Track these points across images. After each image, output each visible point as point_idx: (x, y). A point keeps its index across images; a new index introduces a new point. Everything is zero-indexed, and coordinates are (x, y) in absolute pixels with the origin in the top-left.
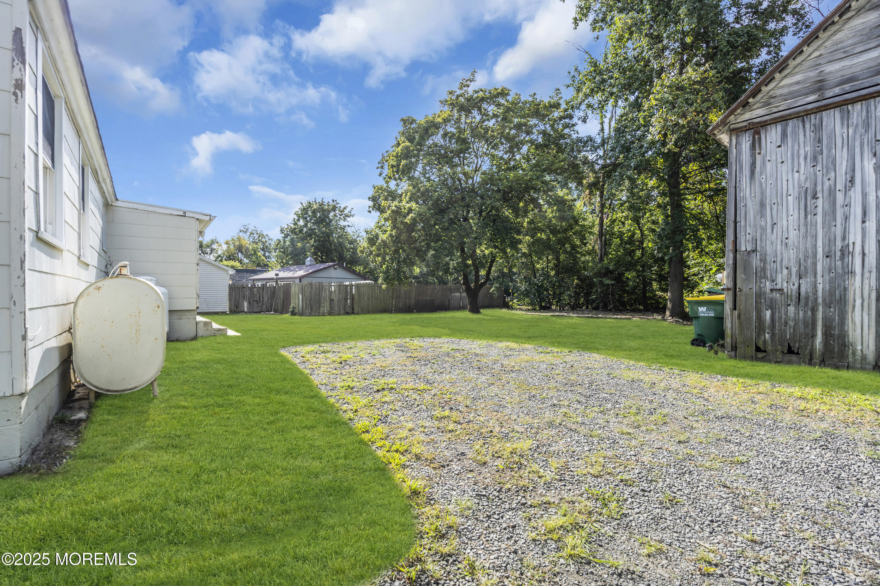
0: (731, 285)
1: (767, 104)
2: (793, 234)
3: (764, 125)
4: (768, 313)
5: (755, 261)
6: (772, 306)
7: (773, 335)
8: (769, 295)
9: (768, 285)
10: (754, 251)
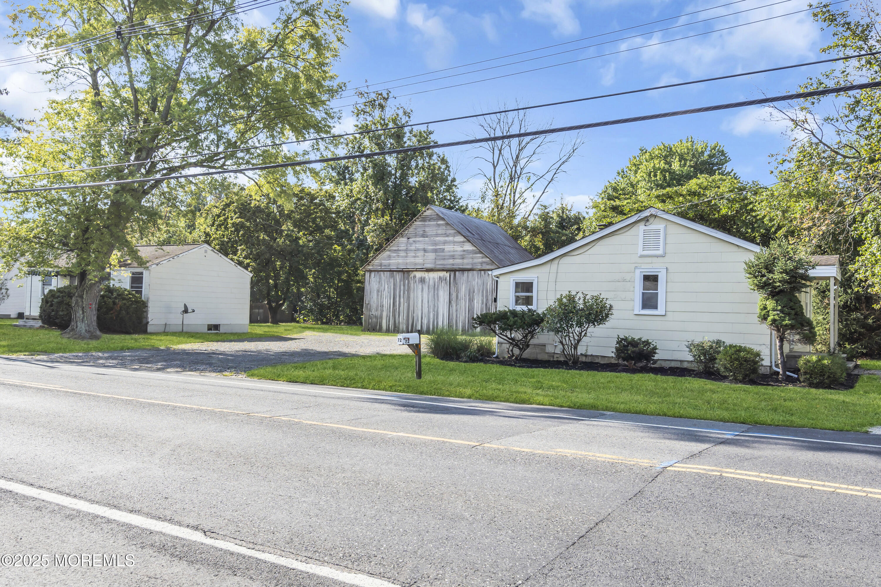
0: (365, 313)
1: (372, 265)
2: (375, 300)
3: (372, 271)
4: (371, 320)
5: (369, 306)
6: (371, 318)
7: (371, 326)
8: (372, 315)
9: (371, 313)
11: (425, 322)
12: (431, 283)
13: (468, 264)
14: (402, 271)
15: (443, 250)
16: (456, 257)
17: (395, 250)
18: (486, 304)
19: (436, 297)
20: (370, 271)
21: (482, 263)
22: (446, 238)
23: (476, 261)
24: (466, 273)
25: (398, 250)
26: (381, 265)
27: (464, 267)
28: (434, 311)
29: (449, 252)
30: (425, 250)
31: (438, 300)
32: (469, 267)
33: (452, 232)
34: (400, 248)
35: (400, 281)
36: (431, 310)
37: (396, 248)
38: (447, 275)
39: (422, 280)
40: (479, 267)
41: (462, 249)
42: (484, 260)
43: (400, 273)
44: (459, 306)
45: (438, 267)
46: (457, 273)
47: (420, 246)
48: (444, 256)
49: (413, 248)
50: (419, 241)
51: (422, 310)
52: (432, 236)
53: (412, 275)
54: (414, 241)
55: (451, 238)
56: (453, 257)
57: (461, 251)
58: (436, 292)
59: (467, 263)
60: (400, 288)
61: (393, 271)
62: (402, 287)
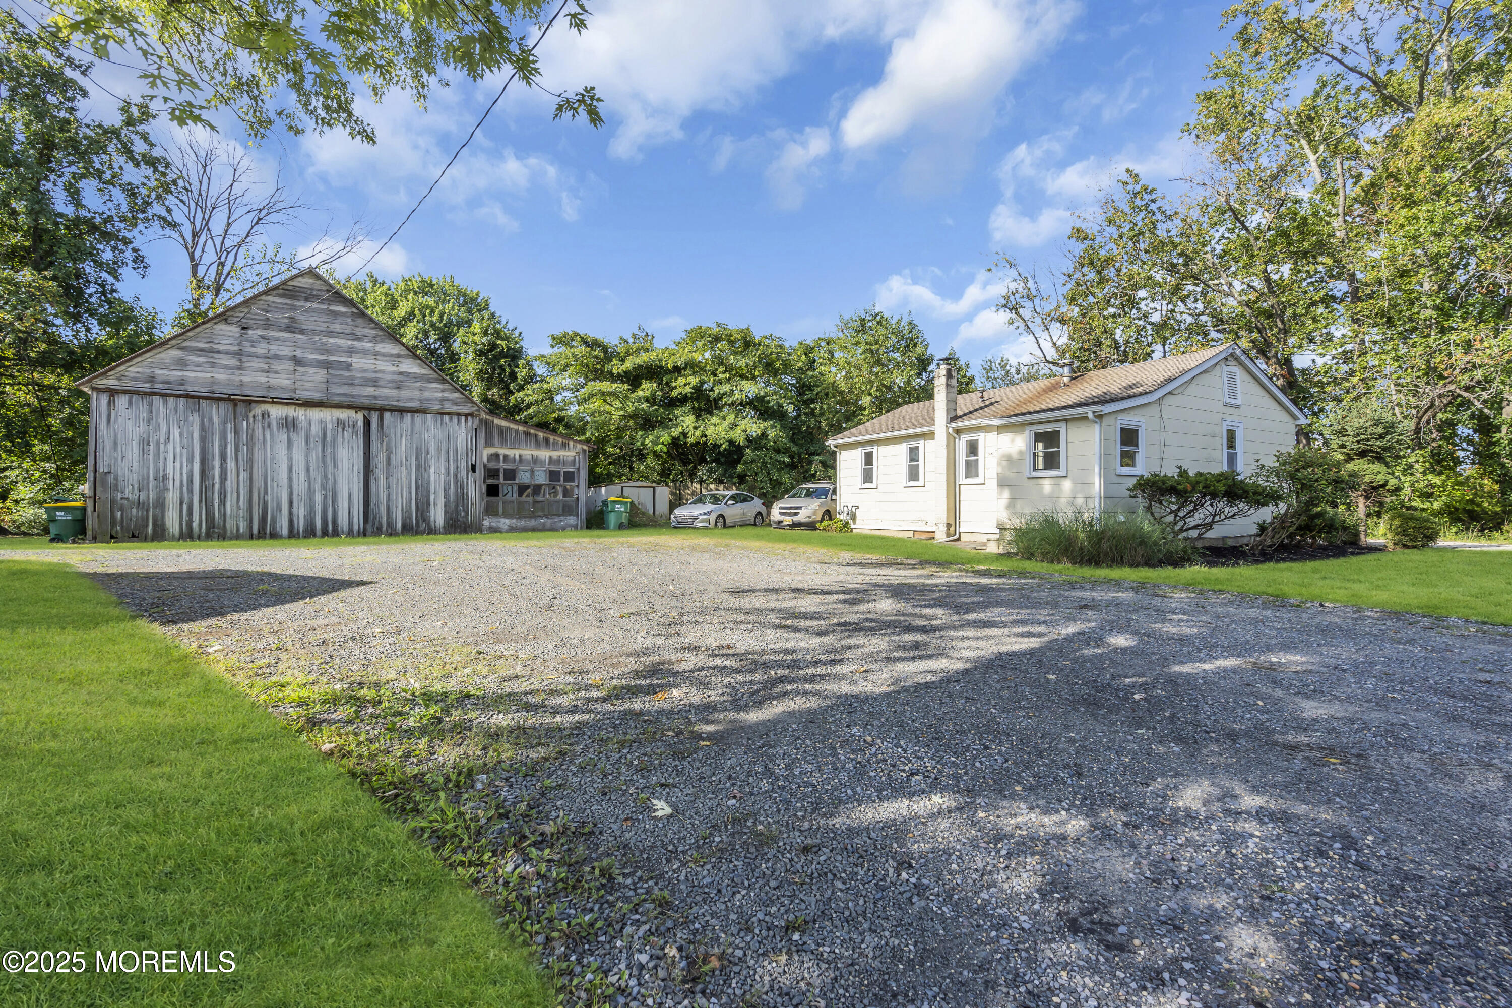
0: (92, 495)
1: (118, 379)
2: (135, 464)
3: (117, 392)
4: (119, 513)
5: (110, 479)
6: (122, 509)
7: (122, 527)
8: (120, 502)
9: (119, 496)
10: (110, 472)
11: (301, 512)
12: (315, 430)
13: (411, 399)
14: (229, 399)
15: (348, 366)
16: (381, 383)
17: (202, 350)
18: (456, 476)
19: (328, 460)
20: (113, 393)
21: (442, 401)
22: (355, 343)
23: (427, 394)
24: (408, 417)
25: (211, 351)
26: (152, 379)
27: (402, 404)
28: (324, 488)
29: (365, 371)
30: (297, 361)
31: (335, 465)
32: (415, 405)
33: (371, 332)
34: (216, 347)
35: (224, 423)
36: (318, 487)
37: (207, 346)
38: (359, 417)
39: (290, 425)
40: (437, 407)
41: (395, 369)
42: (446, 395)
43: (222, 405)
44: (393, 481)
45: (336, 399)
46: (387, 415)
47: (286, 351)
48: (352, 378)
49: (261, 349)
50: (277, 339)
51: (291, 487)
52: (315, 332)
53: (258, 410)
54: (263, 337)
55: (367, 345)
56: (374, 383)
57: (394, 373)
58: (329, 450)
59: (409, 396)
60: (223, 437)
61: (199, 397)
62: (230, 437)
